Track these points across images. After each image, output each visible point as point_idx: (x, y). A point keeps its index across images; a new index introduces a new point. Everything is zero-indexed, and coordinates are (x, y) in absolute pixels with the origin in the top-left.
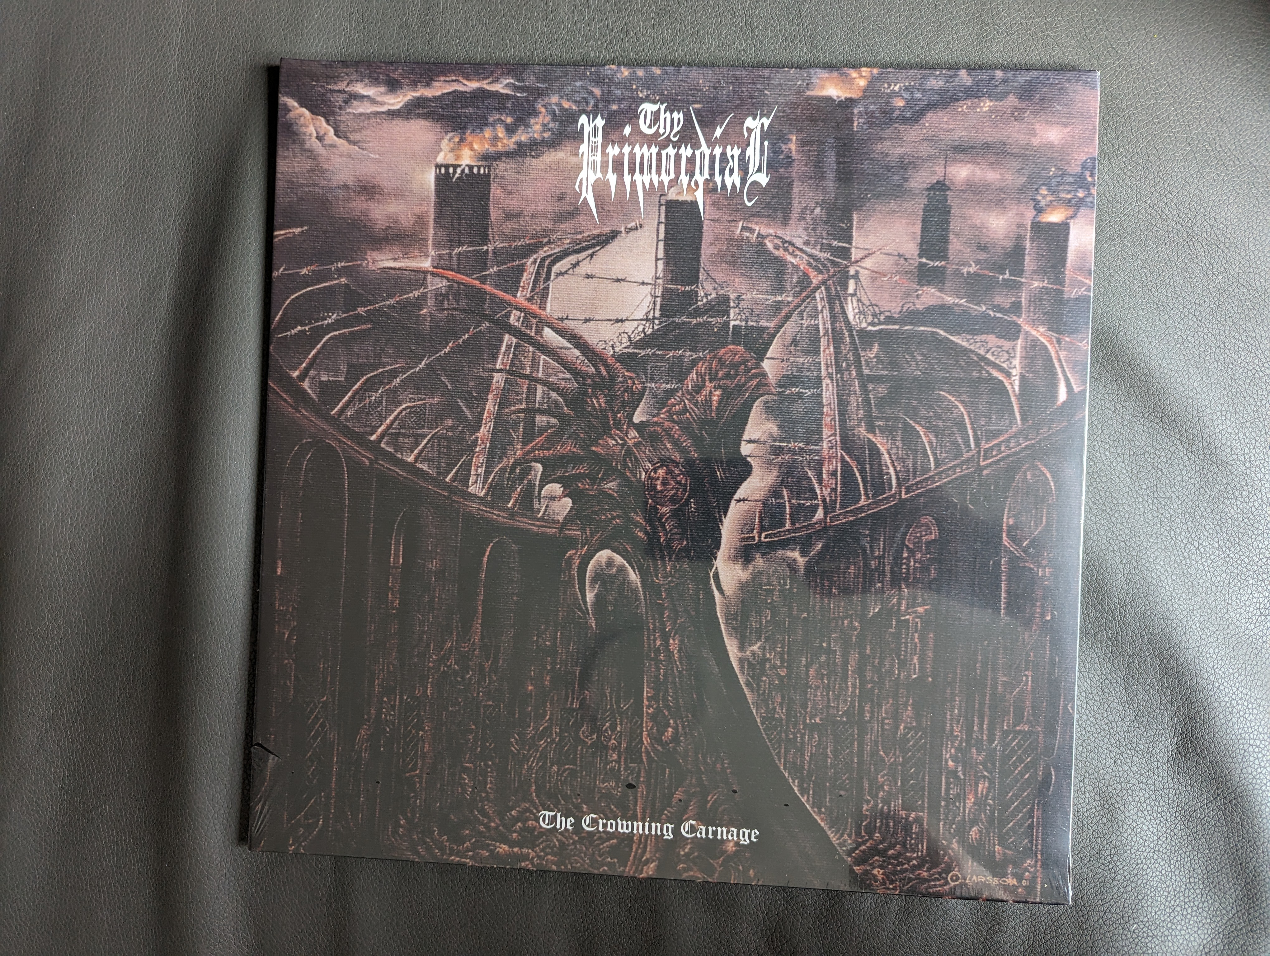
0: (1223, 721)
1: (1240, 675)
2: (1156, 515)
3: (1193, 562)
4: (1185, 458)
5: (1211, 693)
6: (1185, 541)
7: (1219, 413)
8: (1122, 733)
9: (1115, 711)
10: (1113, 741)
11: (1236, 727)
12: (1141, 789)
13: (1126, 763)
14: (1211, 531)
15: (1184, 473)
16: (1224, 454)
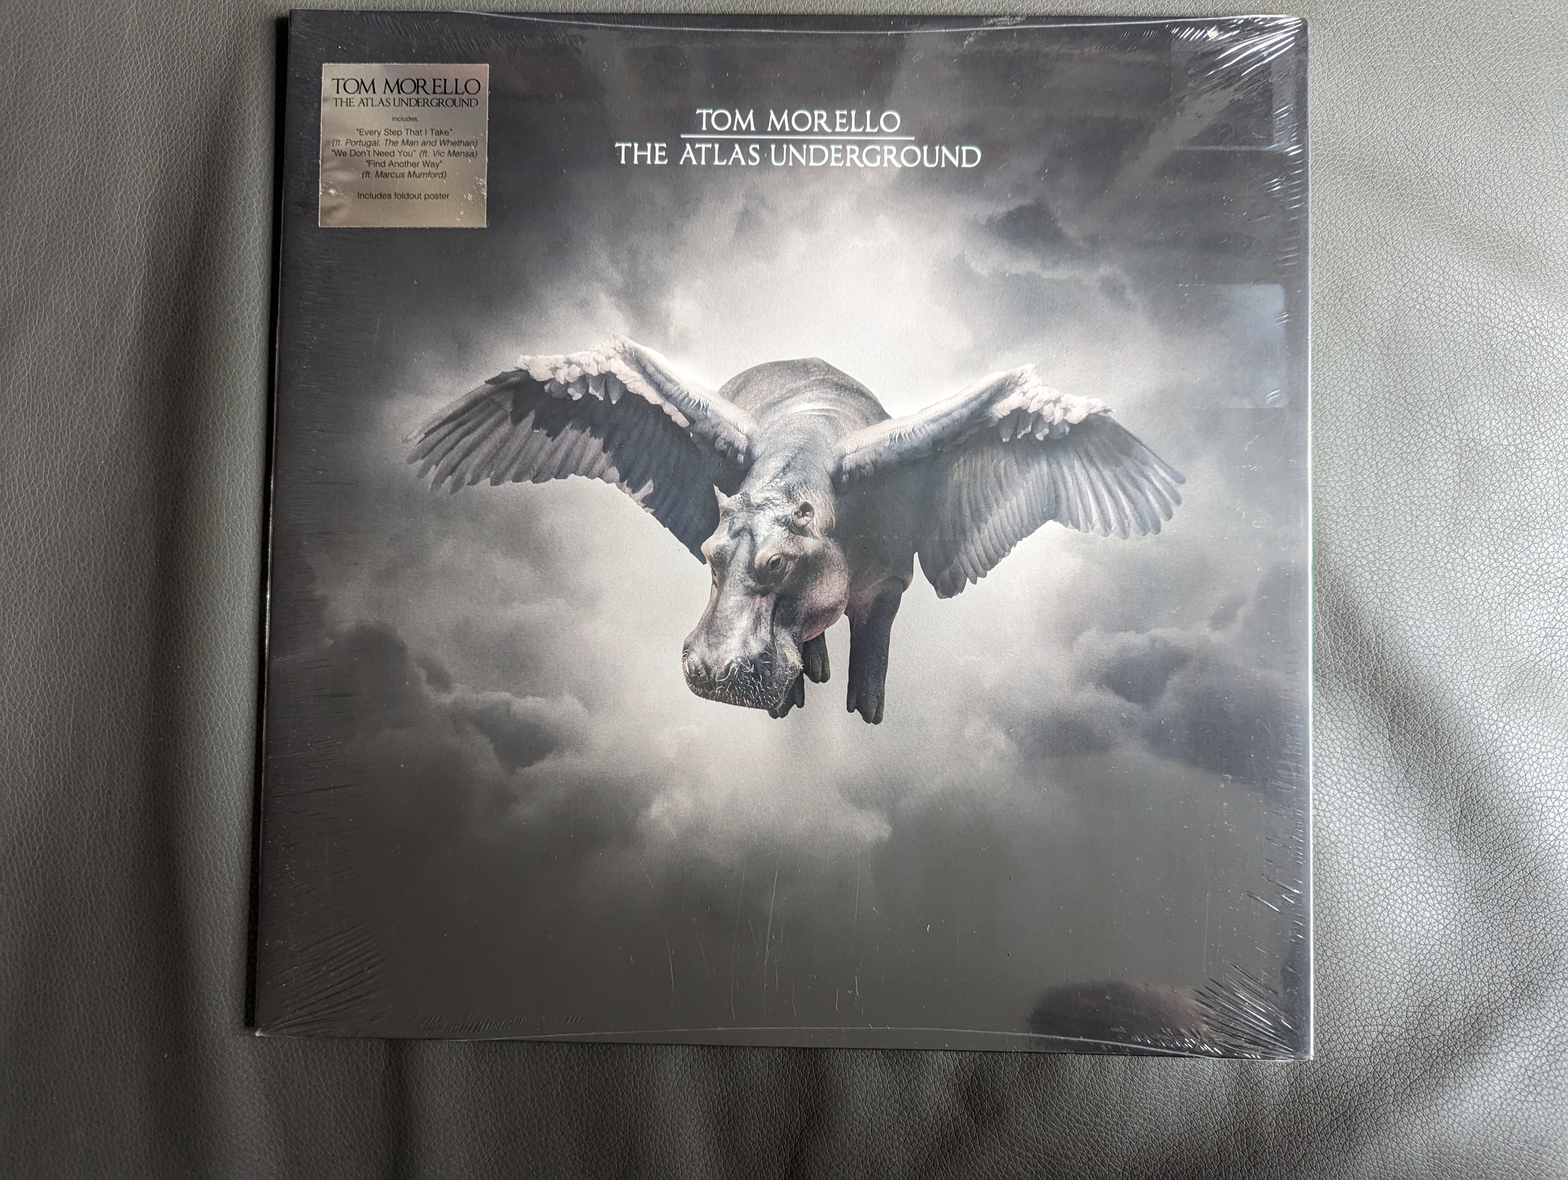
0: (1513, 770)
1: (1528, 711)
2: (1409, 519)
3: (1459, 575)
4: (1439, 445)
5: (1496, 736)
6: (1447, 549)
7: (1472, 388)
8: (1390, 797)
9: (1379, 769)
10: (1380, 807)
11: (1529, 776)
12: (1419, 866)
13: (1398, 835)
14: (1478, 535)
15: (1439, 464)
16: (1483, 437)
